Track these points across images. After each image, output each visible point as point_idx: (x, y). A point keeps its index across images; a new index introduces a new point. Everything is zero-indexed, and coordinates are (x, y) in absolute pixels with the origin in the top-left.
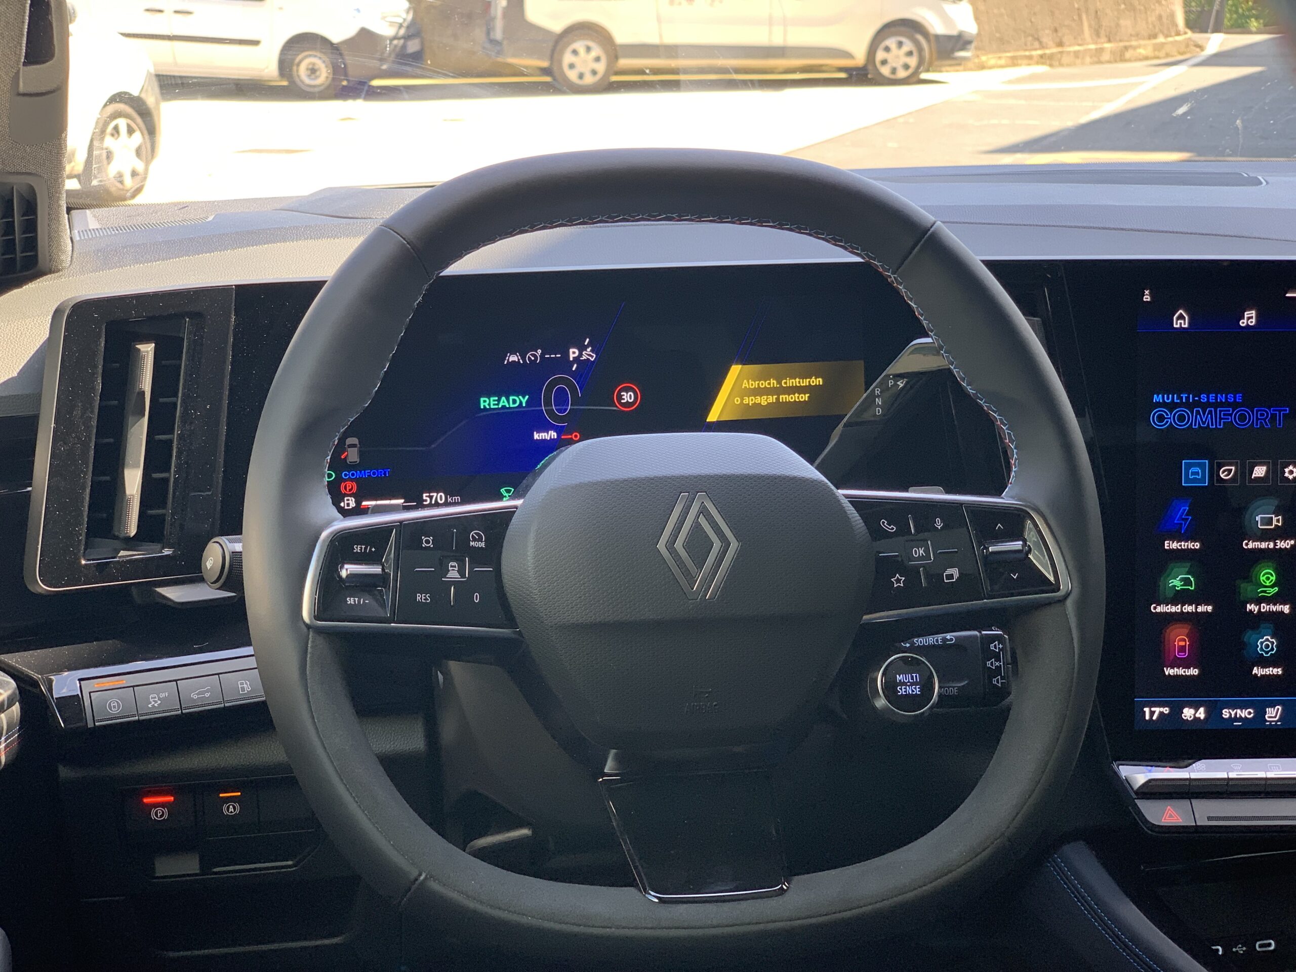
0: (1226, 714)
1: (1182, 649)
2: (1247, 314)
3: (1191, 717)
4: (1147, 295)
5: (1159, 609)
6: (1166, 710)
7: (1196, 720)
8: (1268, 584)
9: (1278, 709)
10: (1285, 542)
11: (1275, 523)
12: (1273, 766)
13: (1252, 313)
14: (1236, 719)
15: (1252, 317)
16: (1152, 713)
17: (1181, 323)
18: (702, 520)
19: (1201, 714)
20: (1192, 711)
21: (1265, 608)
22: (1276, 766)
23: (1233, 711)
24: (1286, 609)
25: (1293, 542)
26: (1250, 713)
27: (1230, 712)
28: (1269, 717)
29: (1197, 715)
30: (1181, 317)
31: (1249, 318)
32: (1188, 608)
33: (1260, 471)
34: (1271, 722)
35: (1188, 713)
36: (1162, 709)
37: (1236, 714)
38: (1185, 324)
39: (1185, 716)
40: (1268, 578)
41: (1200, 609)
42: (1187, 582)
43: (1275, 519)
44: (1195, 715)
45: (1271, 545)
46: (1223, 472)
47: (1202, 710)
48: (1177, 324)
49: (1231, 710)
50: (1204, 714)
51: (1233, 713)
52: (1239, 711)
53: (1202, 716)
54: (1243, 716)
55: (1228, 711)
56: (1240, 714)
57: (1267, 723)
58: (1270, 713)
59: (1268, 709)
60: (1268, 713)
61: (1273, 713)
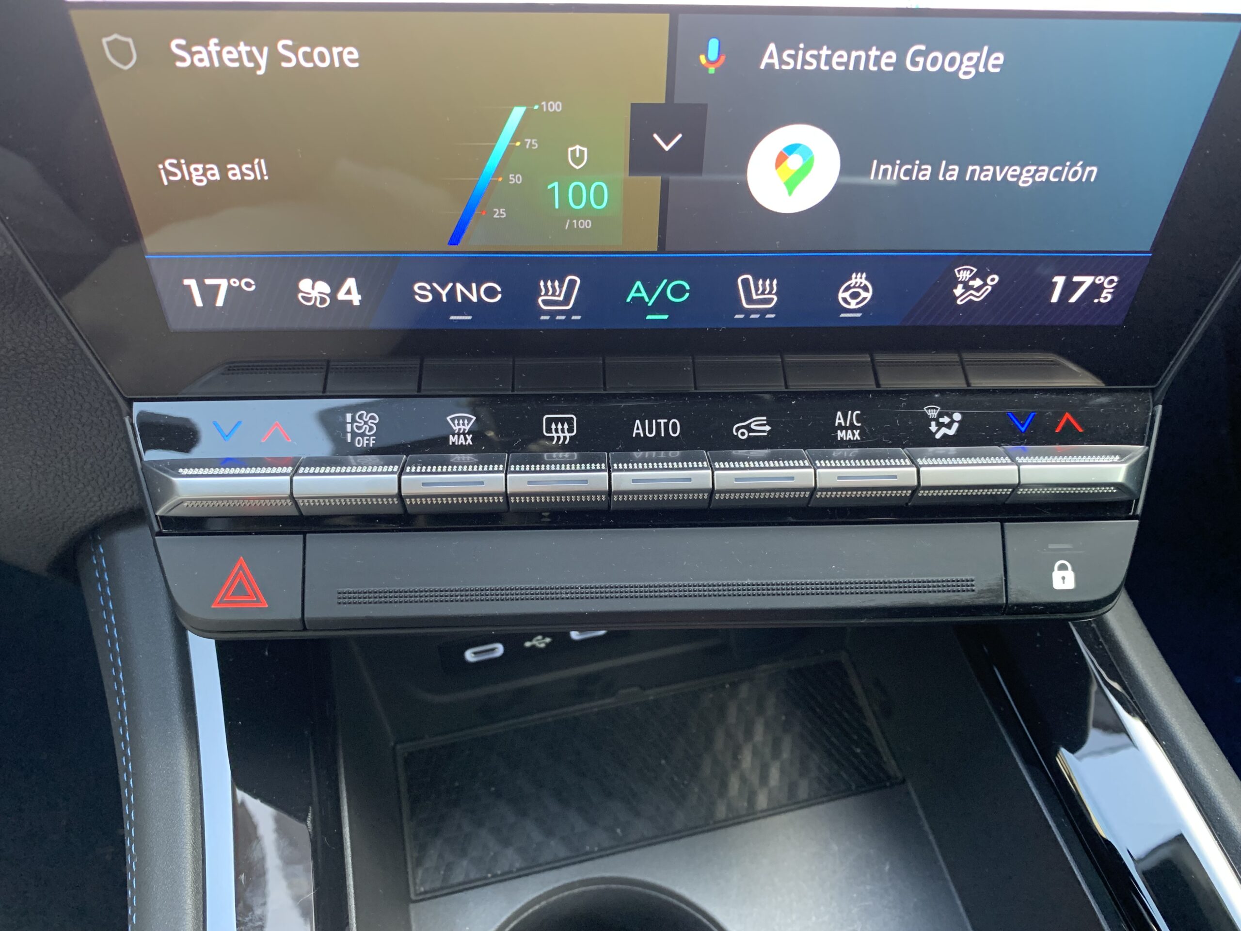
0: (422, 292)
3: (323, 301)
6: (247, 285)
9: (572, 283)
12: (556, 421)
14: (456, 307)
19: (351, 293)
20: (323, 287)
22: (562, 421)
23: (443, 287)
26: (490, 292)
27: (433, 291)
28: (546, 302)
29: (341, 296)
34: (553, 314)
36: (235, 282)
37: (452, 293)
44: (333, 295)
47: (351, 283)
49: (435, 285)
50: (359, 293)
51: (444, 293)
52: (459, 287)
53: (356, 299)
54: (474, 299)
55: (429, 287)
56: (462, 292)
57: (542, 318)
58: (550, 293)
59: (542, 283)
60: (543, 293)
61: (557, 293)
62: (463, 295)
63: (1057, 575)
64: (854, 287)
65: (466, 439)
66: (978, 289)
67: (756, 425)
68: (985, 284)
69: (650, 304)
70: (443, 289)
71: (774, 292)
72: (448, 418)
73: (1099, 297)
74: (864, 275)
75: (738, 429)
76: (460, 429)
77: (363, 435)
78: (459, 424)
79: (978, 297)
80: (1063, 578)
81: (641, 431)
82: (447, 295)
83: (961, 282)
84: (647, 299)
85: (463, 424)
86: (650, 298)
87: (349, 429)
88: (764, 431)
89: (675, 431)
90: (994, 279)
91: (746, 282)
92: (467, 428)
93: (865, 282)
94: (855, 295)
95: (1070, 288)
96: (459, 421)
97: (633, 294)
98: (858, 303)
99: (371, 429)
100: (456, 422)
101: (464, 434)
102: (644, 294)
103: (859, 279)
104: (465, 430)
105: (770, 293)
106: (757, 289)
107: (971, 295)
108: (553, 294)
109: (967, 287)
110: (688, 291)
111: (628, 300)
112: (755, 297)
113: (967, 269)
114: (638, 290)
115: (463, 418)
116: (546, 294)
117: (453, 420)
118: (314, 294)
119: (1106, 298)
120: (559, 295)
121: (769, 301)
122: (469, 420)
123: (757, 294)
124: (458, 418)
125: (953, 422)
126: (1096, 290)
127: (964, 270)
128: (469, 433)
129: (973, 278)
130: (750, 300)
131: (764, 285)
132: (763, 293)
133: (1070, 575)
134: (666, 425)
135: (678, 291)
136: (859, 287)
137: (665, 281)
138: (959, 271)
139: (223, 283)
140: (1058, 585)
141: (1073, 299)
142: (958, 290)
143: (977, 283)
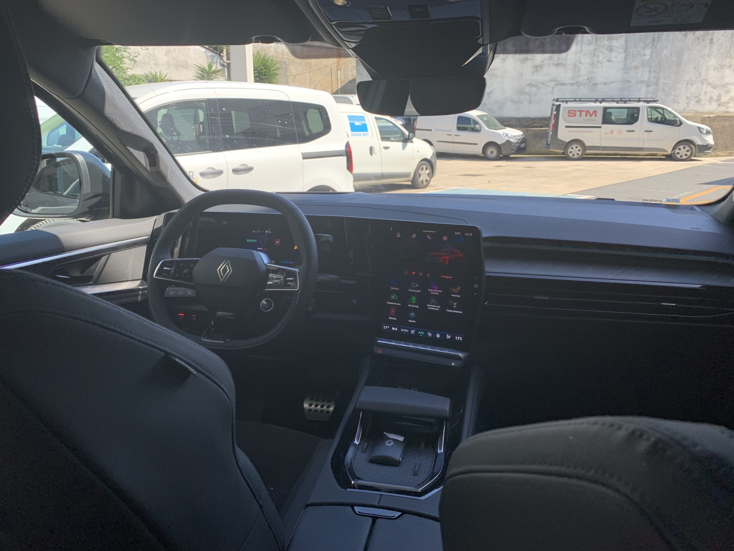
0: (402, 330)
1: (393, 313)
3: (394, 330)
4: (391, 228)
5: (389, 303)
6: (388, 327)
9: (414, 331)
10: (418, 291)
11: (416, 286)
14: (404, 332)
16: (385, 327)
18: (227, 266)
19: (396, 329)
20: (394, 328)
21: (413, 306)
24: (418, 307)
25: (420, 291)
26: (407, 331)
28: (412, 332)
30: (399, 234)
31: (414, 236)
32: (395, 304)
33: (414, 273)
35: (393, 328)
38: (399, 236)
40: (414, 299)
41: (398, 304)
42: (395, 297)
43: (416, 285)
45: (415, 291)
46: (405, 272)
47: (396, 328)
48: (397, 236)
53: (396, 330)
56: (405, 330)
57: (411, 334)
59: (412, 330)
69: (420, 334)
79: (449, 338)
90: (450, 336)
91: (428, 333)
94: (438, 336)
95: (457, 338)
103: (438, 334)
114: (419, 332)
123: (430, 334)
126: (460, 339)
127: (447, 335)
135: (423, 333)
139: (387, 327)
140: (452, 365)
141: (458, 339)
142: (447, 337)
143: (449, 336)
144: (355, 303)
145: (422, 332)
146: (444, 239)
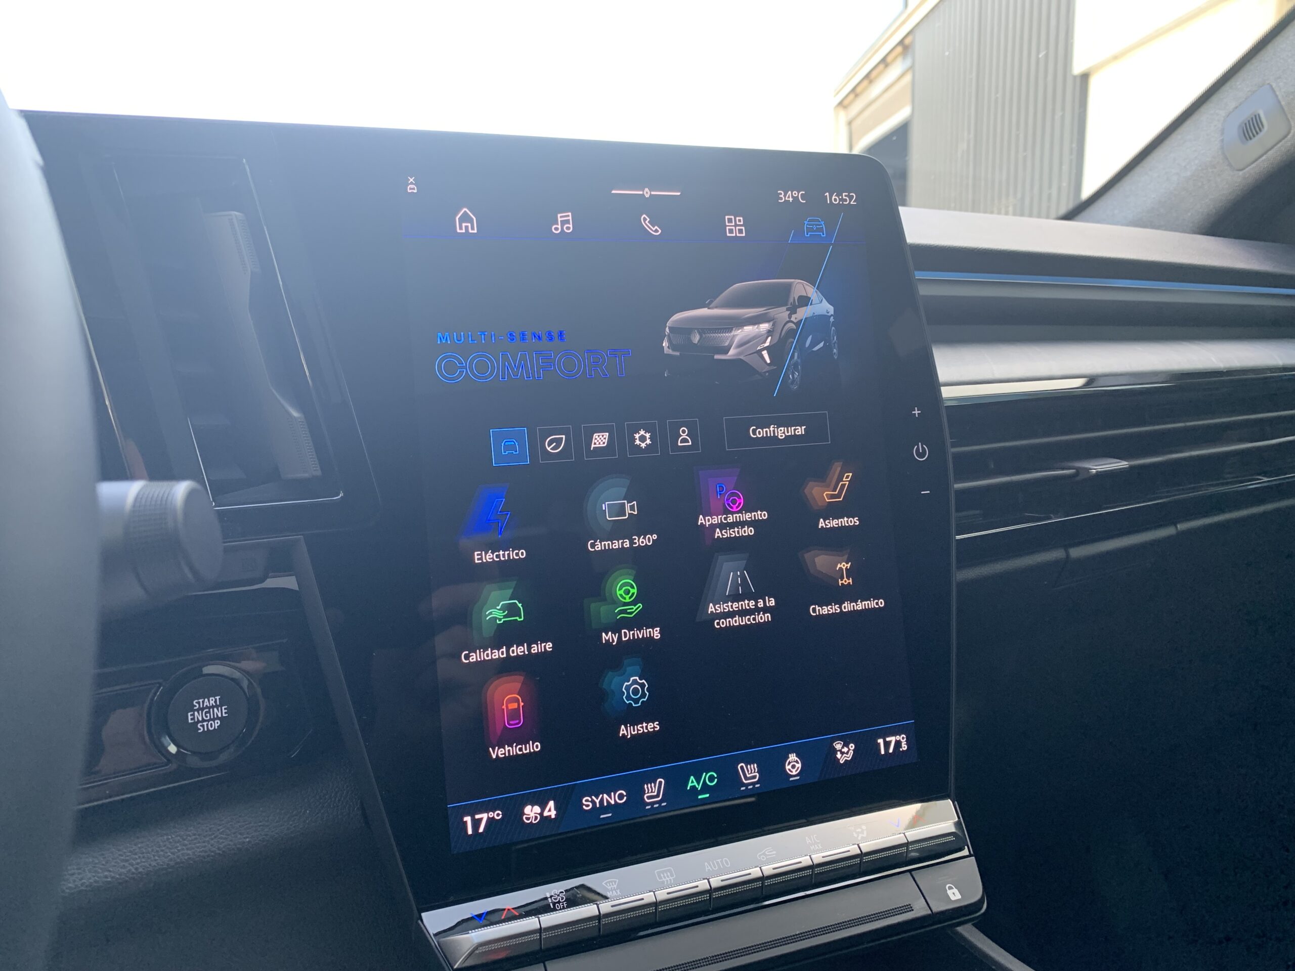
0: (587, 803)
1: (514, 714)
2: (561, 217)
3: (536, 818)
4: (412, 183)
5: (474, 658)
6: (497, 815)
7: (545, 820)
8: (628, 600)
9: (660, 782)
10: (644, 538)
11: (628, 511)
12: (663, 872)
13: (568, 216)
14: (603, 809)
15: (567, 222)
16: (477, 823)
17: (467, 227)
19: (551, 810)
20: (537, 809)
21: (627, 635)
22: (666, 871)
23: (597, 797)
24: (656, 633)
25: (655, 537)
26: (621, 797)
27: (593, 802)
28: (649, 798)
29: (546, 814)
30: (465, 218)
31: (563, 223)
32: (518, 651)
33: (600, 440)
34: (652, 804)
35: (531, 812)
36: (491, 814)
37: (602, 801)
38: (473, 228)
39: (528, 819)
40: (627, 592)
41: (535, 649)
42: (512, 610)
43: (628, 506)
44: (541, 814)
45: (627, 544)
46: (549, 444)
47: (551, 804)
48: (461, 228)
49: (593, 797)
50: (555, 810)
51: (597, 801)
52: (605, 796)
53: (553, 814)
54: (613, 802)
55: (590, 799)
56: (607, 800)
57: (647, 807)
58: (650, 791)
59: (646, 786)
60: (646, 792)
61: (653, 791)
62: (607, 801)
63: (950, 892)
64: (792, 762)
65: (617, 893)
66: (847, 753)
67: (768, 852)
68: (849, 750)
69: (699, 789)
70: (597, 799)
71: (756, 771)
72: (603, 883)
73: (901, 748)
74: (795, 754)
75: (760, 856)
76: (612, 888)
77: (559, 902)
78: (610, 885)
79: (849, 757)
80: (954, 893)
81: (709, 868)
82: (599, 802)
83: (839, 751)
84: (697, 786)
85: (613, 885)
86: (699, 784)
87: (550, 901)
88: (774, 854)
89: (728, 864)
90: (852, 746)
91: (742, 767)
92: (615, 886)
93: (796, 759)
94: (793, 767)
95: (887, 744)
96: (609, 884)
97: (690, 784)
98: (796, 771)
99: (562, 898)
100: (608, 884)
101: (615, 890)
102: (695, 784)
103: (793, 757)
104: (614, 888)
105: (754, 772)
106: (748, 771)
107: (845, 757)
108: (652, 792)
109: (842, 753)
110: (716, 778)
111: (688, 788)
112: (748, 776)
113: (838, 743)
115: (612, 882)
116: (648, 793)
117: (606, 884)
118: (532, 815)
119: (904, 747)
120: (654, 792)
121: (754, 777)
122: (615, 882)
123: (749, 774)
124: (609, 882)
125: (863, 830)
126: (898, 744)
127: (837, 743)
128: (617, 889)
129: (843, 748)
130: (746, 778)
131: (751, 768)
132: (751, 773)
133: (955, 890)
134: (722, 862)
136: (794, 762)
137: (704, 774)
138: (835, 745)
139: (485, 817)
140: (953, 898)
141: (891, 751)
142: (839, 755)
143: (845, 750)
144: (217, 724)
145: (705, 776)
146: (731, 231)
